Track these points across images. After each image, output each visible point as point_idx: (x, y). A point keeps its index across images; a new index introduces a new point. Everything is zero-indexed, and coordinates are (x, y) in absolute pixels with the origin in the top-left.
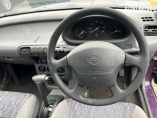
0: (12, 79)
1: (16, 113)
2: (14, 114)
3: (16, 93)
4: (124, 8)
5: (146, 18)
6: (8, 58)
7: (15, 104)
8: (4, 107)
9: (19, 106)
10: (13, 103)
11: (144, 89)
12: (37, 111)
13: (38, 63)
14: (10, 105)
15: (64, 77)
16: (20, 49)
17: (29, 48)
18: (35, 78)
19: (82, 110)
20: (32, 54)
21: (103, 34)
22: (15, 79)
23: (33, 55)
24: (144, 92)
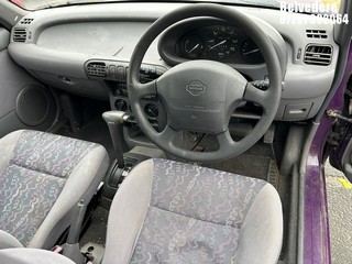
0: (68, 123)
1: (72, 168)
2: (68, 168)
3: (74, 140)
4: (279, 9)
5: (315, 31)
6: (67, 80)
7: (71, 155)
8: (53, 157)
9: (76, 159)
10: (67, 153)
11: (303, 169)
12: (104, 171)
13: (115, 94)
14: (63, 155)
15: (156, 125)
16: (89, 65)
17: (104, 64)
18: (107, 115)
19: (176, 177)
20: (106, 76)
21: (232, 52)
22: (74, 123)
23: (108, 78)
24: (302, 176)
